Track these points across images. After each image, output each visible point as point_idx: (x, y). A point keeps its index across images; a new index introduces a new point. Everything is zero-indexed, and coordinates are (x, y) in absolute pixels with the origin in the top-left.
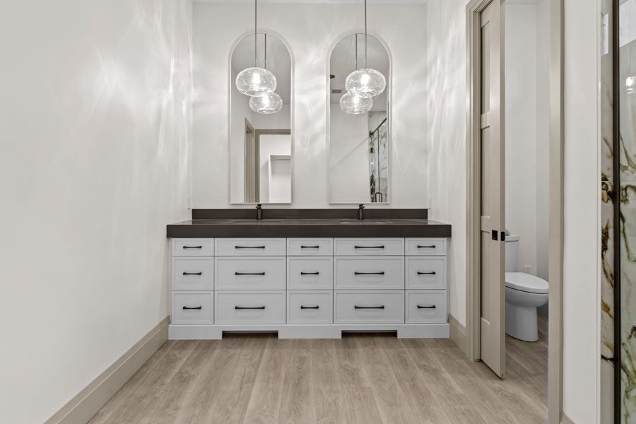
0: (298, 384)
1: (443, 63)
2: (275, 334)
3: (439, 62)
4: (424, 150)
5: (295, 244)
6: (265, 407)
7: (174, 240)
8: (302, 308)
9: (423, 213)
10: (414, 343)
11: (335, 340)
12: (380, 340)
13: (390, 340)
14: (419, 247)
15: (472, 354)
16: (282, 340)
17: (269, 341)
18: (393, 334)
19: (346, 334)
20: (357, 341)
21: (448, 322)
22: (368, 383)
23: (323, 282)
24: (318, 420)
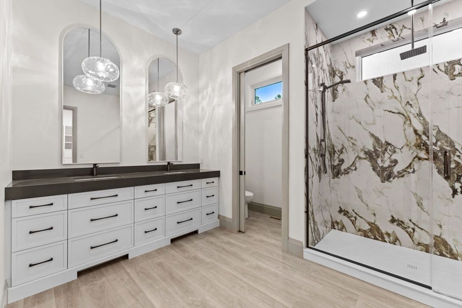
0: (173, 278)
1: (213, 90)
2: (126, 257)
3: (210, 89)
4: (198, 133)
5: (140, 190)
6: (168, 301)
7: (14, 202)
8: (146, 232)
9: (197, 166)
10: (207, 233)
11: (168, 246)
12: (191, 237)
13: (196, 235)
14: (207, 183)
15: (236, 229)
16: (133, 259)
17: (123, 263)
18: (196, 232)
19: (173, 241)
20: (181, 242)
21: (218, 218)
22: (208, 260)
23: (159, 212)
24: (204, 289)
